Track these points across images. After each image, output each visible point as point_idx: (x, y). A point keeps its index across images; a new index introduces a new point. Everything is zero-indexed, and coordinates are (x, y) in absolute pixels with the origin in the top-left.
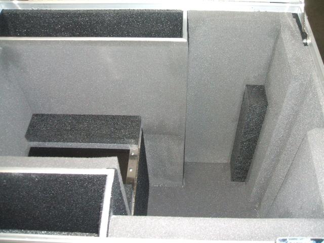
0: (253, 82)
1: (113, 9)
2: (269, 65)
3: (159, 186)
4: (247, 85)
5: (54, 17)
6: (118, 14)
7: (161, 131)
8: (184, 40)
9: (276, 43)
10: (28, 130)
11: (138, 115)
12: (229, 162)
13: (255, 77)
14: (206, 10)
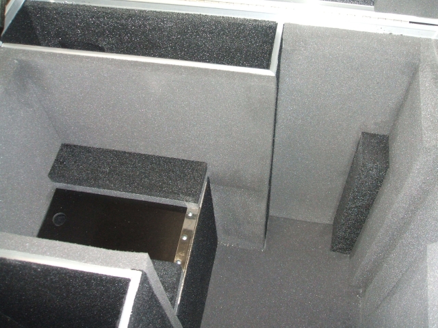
0: (372, 129)
1: (178, 12)
2: (398, 111)
3: (230, 246)
4: (363, 133)
5: (93, 17)
6: (183, 19)
7: (235, 183)
8: (271, 73)
9: (410, 84)
10: (53, 168)
11: (203, 160)
12: (332, 223)
13: (376, 124)
14: (312, 25)
